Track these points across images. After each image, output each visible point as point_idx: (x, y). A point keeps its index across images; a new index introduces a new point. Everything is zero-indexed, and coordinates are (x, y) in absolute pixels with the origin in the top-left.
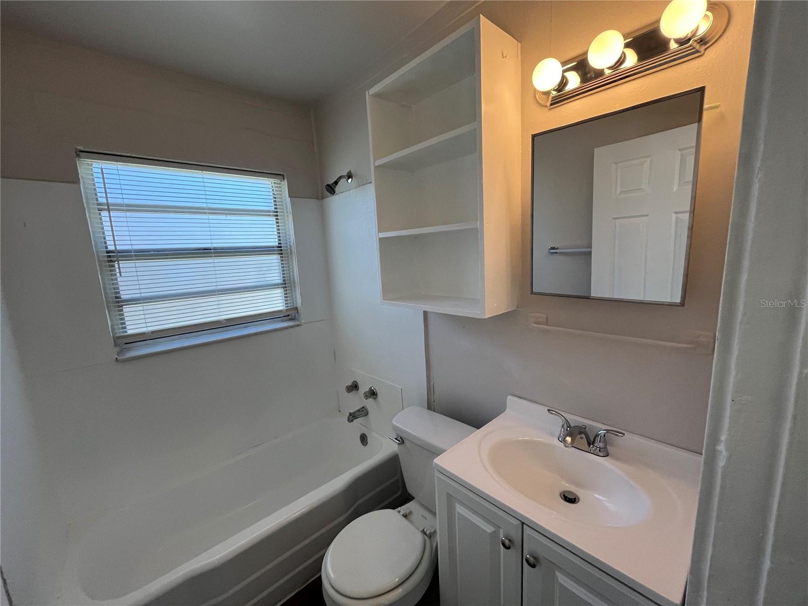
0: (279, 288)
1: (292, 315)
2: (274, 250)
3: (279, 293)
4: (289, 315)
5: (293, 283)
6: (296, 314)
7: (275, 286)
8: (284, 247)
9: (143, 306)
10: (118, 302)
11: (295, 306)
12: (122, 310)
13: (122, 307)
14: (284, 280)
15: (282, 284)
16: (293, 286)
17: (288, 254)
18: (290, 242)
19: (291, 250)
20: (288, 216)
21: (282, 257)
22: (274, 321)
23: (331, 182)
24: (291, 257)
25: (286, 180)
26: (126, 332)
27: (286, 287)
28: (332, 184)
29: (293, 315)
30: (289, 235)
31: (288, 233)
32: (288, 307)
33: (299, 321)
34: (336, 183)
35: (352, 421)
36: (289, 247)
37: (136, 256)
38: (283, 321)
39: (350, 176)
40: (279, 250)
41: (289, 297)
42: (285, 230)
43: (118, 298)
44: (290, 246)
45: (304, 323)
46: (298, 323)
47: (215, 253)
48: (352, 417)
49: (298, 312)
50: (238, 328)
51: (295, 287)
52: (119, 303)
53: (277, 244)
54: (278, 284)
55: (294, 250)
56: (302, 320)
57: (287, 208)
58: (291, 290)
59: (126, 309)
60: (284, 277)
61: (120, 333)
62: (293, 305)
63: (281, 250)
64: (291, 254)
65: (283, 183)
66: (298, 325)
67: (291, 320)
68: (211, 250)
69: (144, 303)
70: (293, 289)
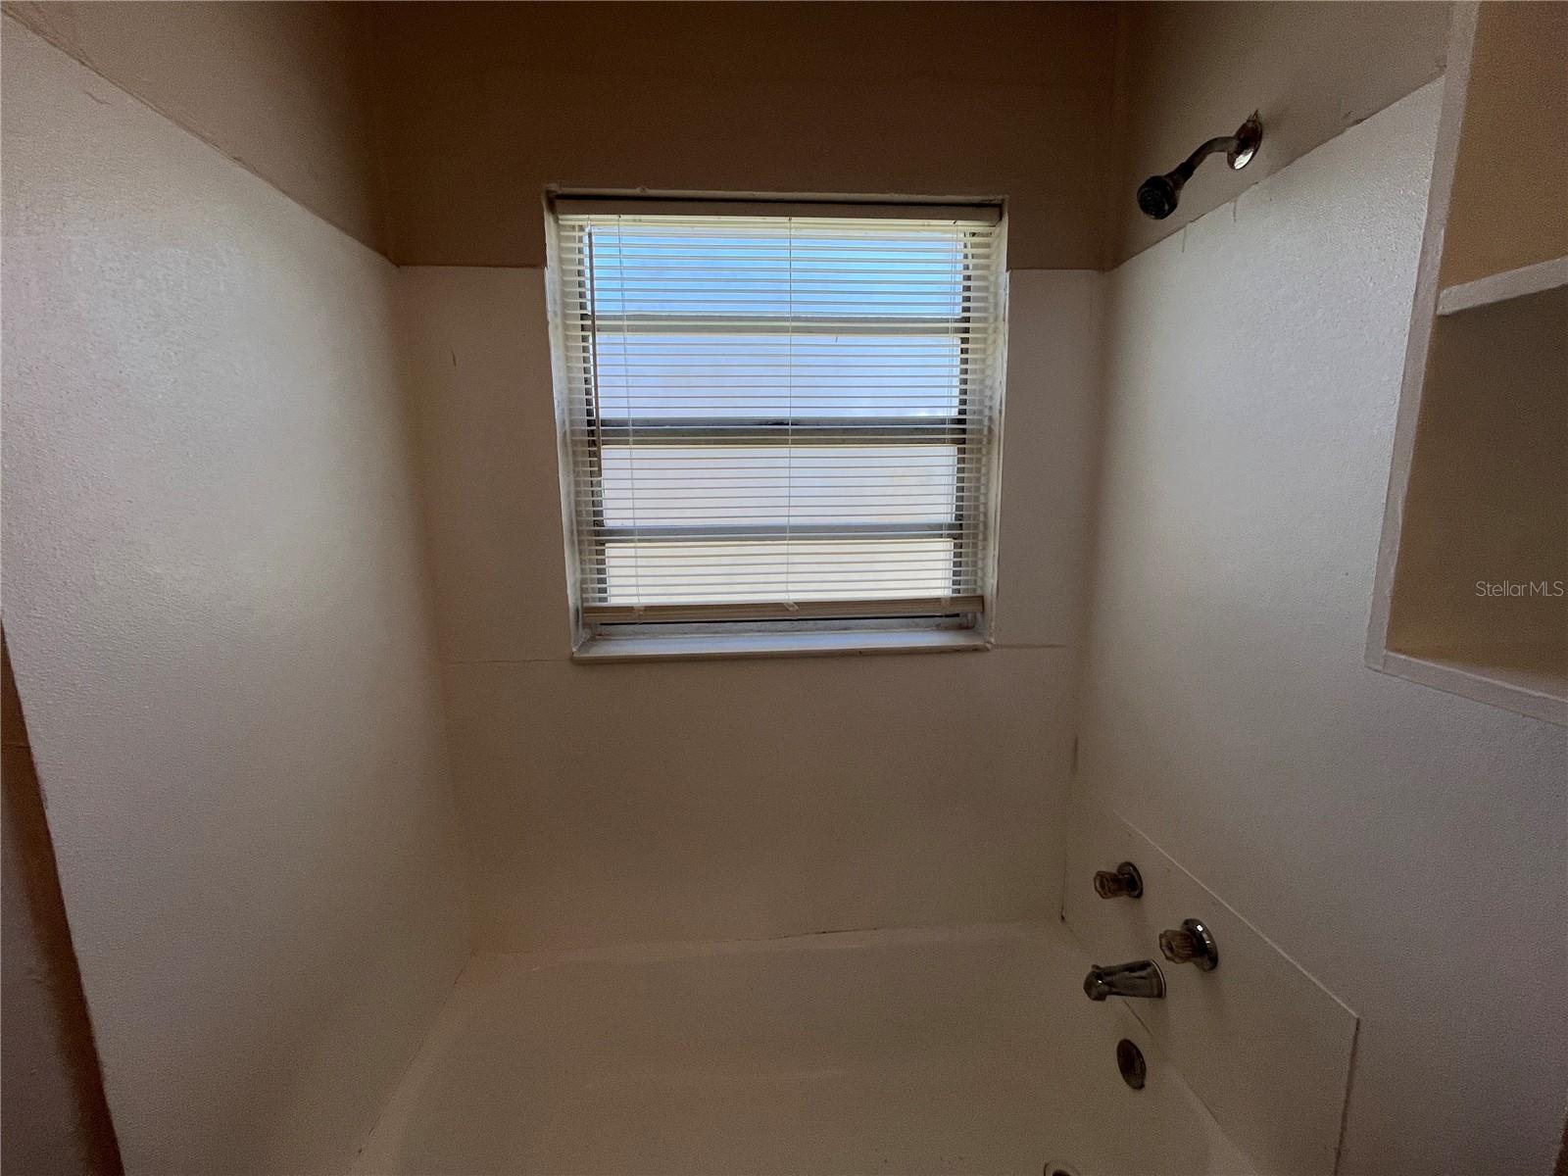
0: (941, 536)
1: (966, 616)
2: (943, 431)
3: (941, 550)
4: (957, 615)
5: (981, 526)
6: (979, 615)
7: (932, 531)
8: (973, 422)
9: (634, 547)
10: (598, 533)
11: (979, 592)
12: (602, 552)
13: (604, 544)
14: (959, 517)
15: (950, 527)
16: (981, 537)
17: (980, 442)
18: (991, 408)
19: (990, 430)
20: (995, 331)
21: (962, 451)
22: (917, 626)
23: (1166, 167)
24: (989, 453)
25: (1006, 219)
26: (605, 600)
27: (960, 536)
28: (1170, 175)
29: (970, 616)
30: (991, 388)
31: (988, 382)
32: (959, 591)
33: (980, 634)
34: (1186, 170)
35: (1101, 997)
36: (986, 422)
37: (636, 433)
38: (939, 628)
39: (1249, 137)
40: (959, 432)
41: (967, 563)
42: (983, 371)
43: (598, 526)
44: (990, 419)
45: (996, 646)
46: (978, 642)
47: (795, 432)
48: (1102, 983)
49: (983, 612)
50: (825, 630)
51: (985, 539)
52: (596, 535)
53: (954, 413)
54: (940, 527)
55: (999, 430)
56: (991, 635)
57: (996, 305)
58: (975, 545)
59: (612, 551)
60: (958, 508)
61: (594, 599)
62: (975, 590)
63: (964, 431)
64: (990, 442)
65: (997, 230)
66: (975, 649)
67: (961, 628)
68: (788, 424)
69: (640, 541)
70: (980, 544)
